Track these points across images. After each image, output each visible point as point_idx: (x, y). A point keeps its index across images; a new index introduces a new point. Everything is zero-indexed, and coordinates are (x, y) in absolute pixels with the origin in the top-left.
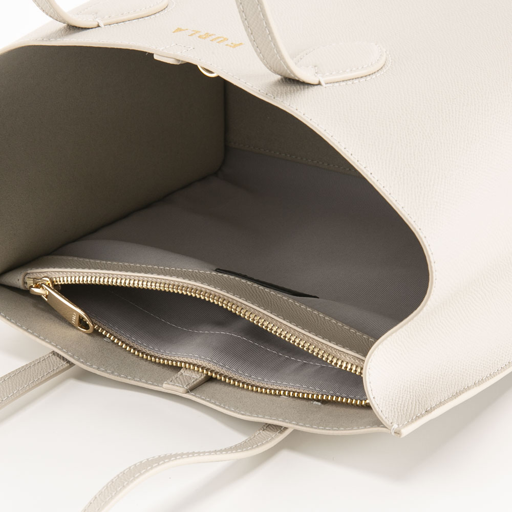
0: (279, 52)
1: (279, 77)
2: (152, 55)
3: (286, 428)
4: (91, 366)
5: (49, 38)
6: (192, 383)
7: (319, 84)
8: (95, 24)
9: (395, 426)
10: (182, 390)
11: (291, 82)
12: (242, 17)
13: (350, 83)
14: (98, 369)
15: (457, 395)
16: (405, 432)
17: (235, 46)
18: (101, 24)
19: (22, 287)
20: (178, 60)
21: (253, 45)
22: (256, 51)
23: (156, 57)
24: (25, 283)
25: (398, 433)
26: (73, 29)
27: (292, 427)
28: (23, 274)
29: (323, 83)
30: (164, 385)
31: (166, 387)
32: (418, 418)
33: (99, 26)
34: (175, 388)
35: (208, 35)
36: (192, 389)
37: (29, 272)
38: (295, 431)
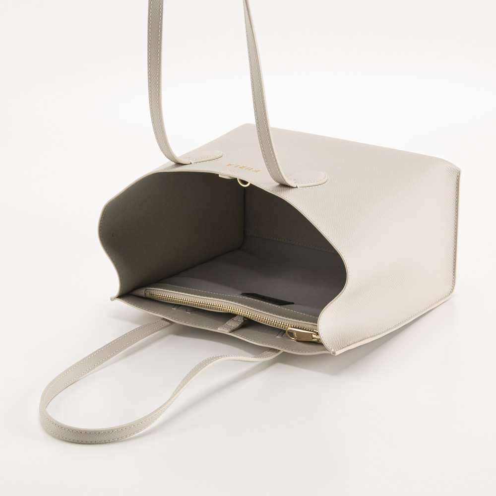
0: (279, 170)
1: (278, 184)
2: (218, 175)
3: (279, 351)
4: (181, 322)
5: (168, 168)
6: (232, 328)
7: (297, 187)
8: (190, 163)
9: (333, 350)
10: (227, 331)
11: (284, 186)
12: (262, 153)
13: (311, 187)
14: (185, 323)
15: (362, 340)
16: (338, 353)
17: (257, 172)
18: (192, 163)
19: (144, 296)
20: (231, 177)
21: (267, 167)
22: (268, 170)
23: (220, 176)
24: (145, 294)
25: (334, 353)
26: (179, 164)
27: (282, 350)
28: (145, 289)
29: (298, 187)
30: (219, 329)
31: (220, 330)
32: (343, 348)
33: (191, 163)
34: (224, 330)
35: (243, 167)
36: (232, 331)
37: (148, 288)
38: (284, 352)
